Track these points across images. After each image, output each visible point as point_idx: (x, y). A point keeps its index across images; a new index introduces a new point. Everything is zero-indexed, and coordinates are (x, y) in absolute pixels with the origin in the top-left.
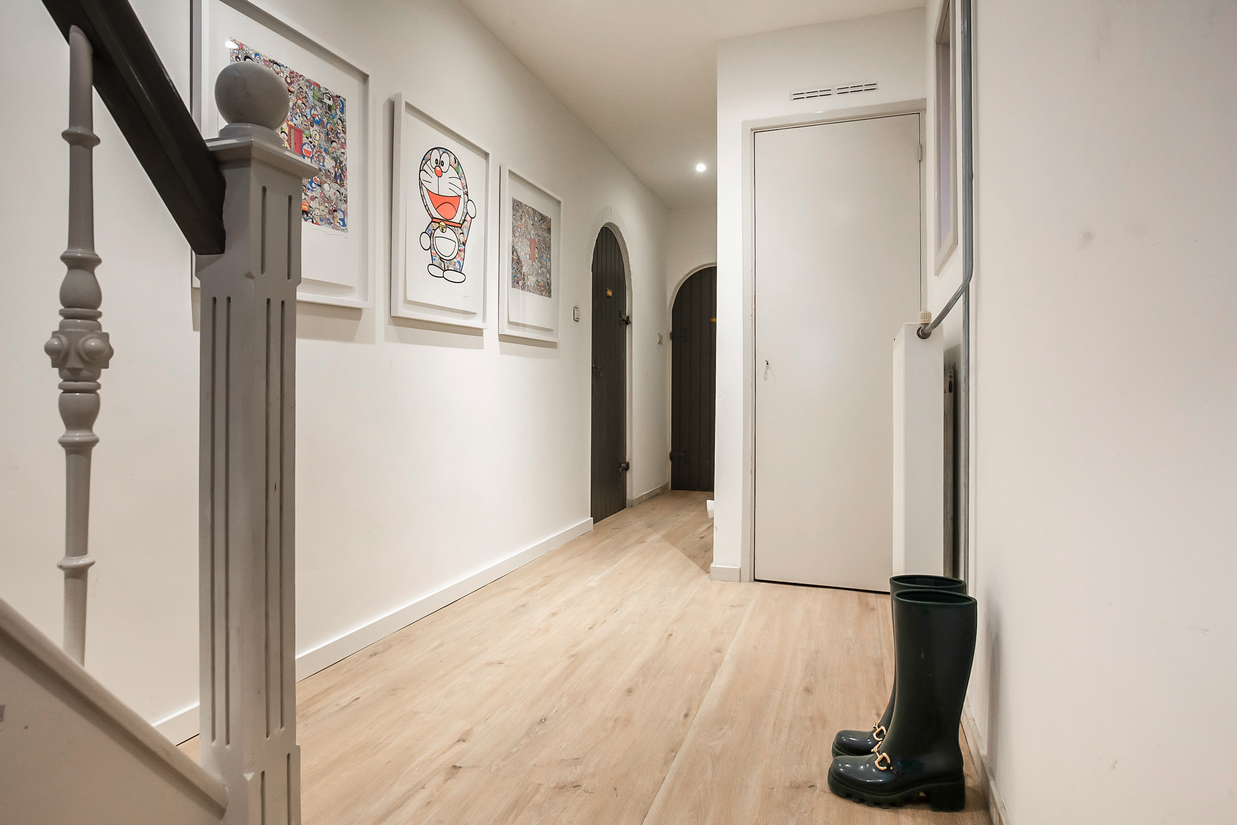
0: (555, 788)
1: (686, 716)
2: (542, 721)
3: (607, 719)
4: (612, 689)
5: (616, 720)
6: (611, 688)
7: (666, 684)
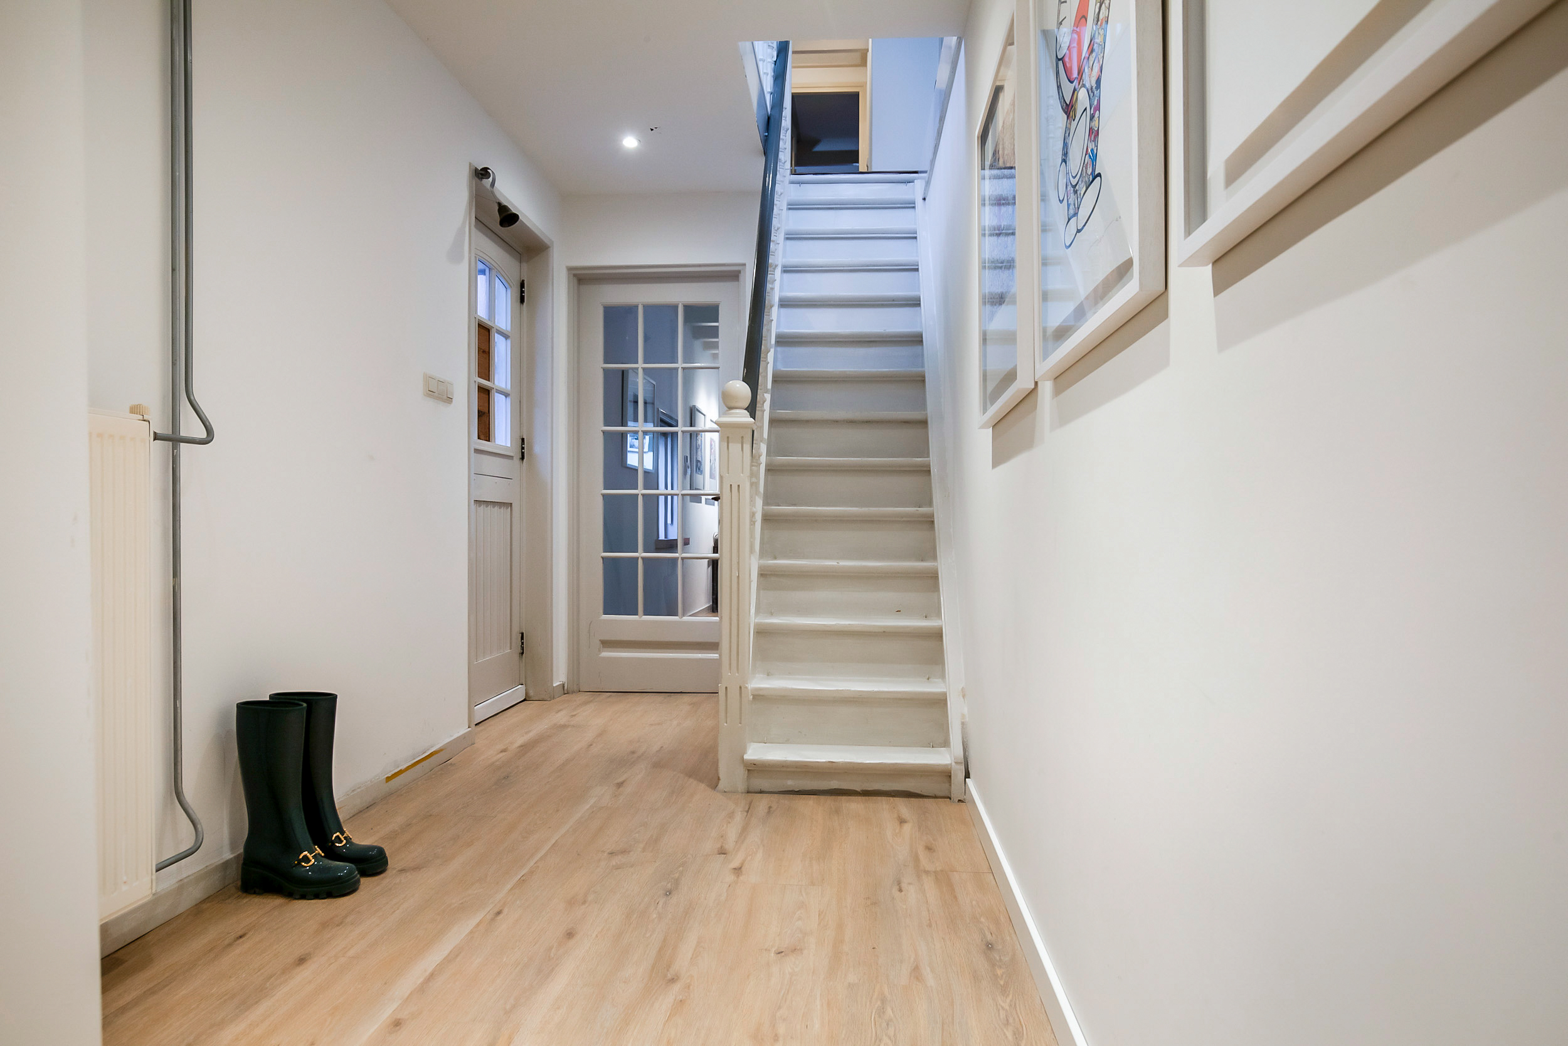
0: (630, 851)
1: (499, 913)
2: (669, 893)
3: (596, 902)
4: (594, 935)
5: (584, 902)
6: (597, 936)
7: (516, 950)
